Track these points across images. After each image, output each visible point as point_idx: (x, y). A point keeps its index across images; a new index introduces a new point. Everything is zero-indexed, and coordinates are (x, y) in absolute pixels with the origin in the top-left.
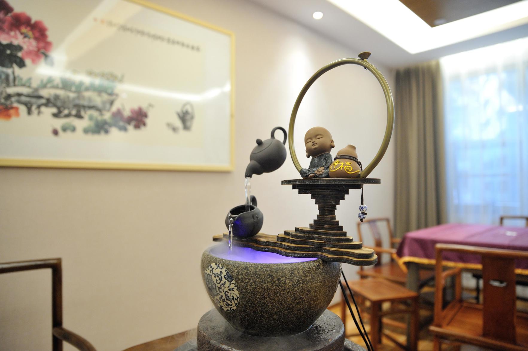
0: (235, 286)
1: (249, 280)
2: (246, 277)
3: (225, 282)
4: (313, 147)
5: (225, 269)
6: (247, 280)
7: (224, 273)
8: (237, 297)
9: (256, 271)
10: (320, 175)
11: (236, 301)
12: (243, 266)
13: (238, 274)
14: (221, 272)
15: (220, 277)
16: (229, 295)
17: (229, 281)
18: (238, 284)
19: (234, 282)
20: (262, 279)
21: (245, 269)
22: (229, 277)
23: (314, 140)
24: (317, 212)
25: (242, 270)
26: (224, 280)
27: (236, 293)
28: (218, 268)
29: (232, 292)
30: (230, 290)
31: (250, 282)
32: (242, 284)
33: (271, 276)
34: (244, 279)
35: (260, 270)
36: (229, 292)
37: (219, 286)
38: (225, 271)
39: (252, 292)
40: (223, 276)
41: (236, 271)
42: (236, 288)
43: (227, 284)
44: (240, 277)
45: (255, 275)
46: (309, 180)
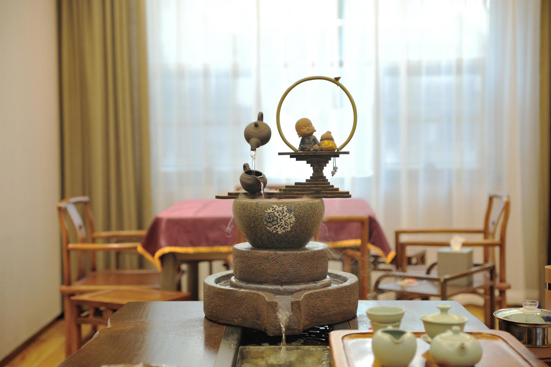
0: (293, 215)
1: (302, 210)
2: (300, 209)
3: (286, 214)
4: (308, 132)
5: (285, 206)
6: (301, 211)
7: (285, 209)
8: (294, 222)
9: (304, 205)
10: (317, 149)
11: (292, 225)
12: (297, 203)
13: (295, 208)
14: (283, 209)
15: (282, 212)
16: (288, 222)
17: (289, 213)
18: (295, 213)
19: (292, 213)
20: (307, 209)
21: (298, 205)
22: (290, 211)
23: (308, 128)
24: (312, 172)
25: (297, 206)
26: (285, 213)
27: (294, 219)
28: (280, 207)
29: (291, 219)
30: (289, 218)
31: (302, 211)
32: (298, 213)
33: (311, 207)
34: (299, 211)
35: (306, 205)
36: (288, 219)
37: (281, 217)
38: (286, 208)
39: (302, 217)
40: (284, 211)
41: (294, 206)
42: (294, 216)
43: (288, 214)
44: (296, 210)
45: (304, 207)
46: (311, 153)
